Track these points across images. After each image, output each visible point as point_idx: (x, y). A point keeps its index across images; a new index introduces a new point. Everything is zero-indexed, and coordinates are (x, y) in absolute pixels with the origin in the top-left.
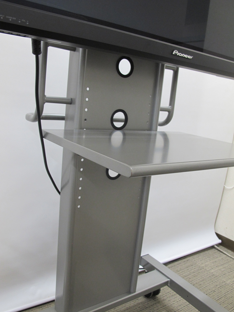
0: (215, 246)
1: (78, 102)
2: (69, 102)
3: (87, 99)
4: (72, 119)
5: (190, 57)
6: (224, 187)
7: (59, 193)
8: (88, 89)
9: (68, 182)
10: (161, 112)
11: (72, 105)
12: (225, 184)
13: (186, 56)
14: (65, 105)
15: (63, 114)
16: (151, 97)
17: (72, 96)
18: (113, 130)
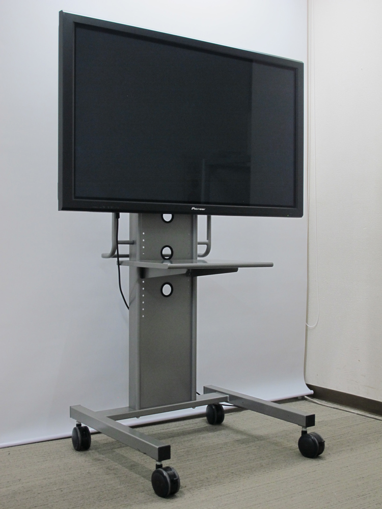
0: (306, 397)
1: (138, 242)
2: (131, 243)
3: (144, 240)
4: (135, 256)
5: (203, 209)
6: (306, 326)
7: (128, 308)
8: (144, 233)
9: (135, 298)
10: (198, 245)
11: (134, 245)
12: (307, 322)
13: (201, 209)
14: (128, 245)
15: (128, 253)
16: (189, 234)
17: (133, 239)
18: (163, 260)
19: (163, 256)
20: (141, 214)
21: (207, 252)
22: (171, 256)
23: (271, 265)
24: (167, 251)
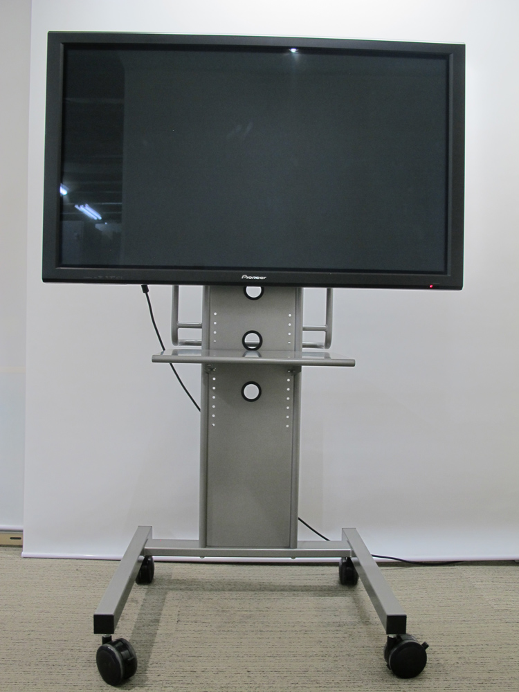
8: (215, 314)
18: (246, 350)
19: (246, 346)
20: (209, 287)
21: (328, 342)
22: (258, 346)
23: (353, 365)
24: (252, 339)
